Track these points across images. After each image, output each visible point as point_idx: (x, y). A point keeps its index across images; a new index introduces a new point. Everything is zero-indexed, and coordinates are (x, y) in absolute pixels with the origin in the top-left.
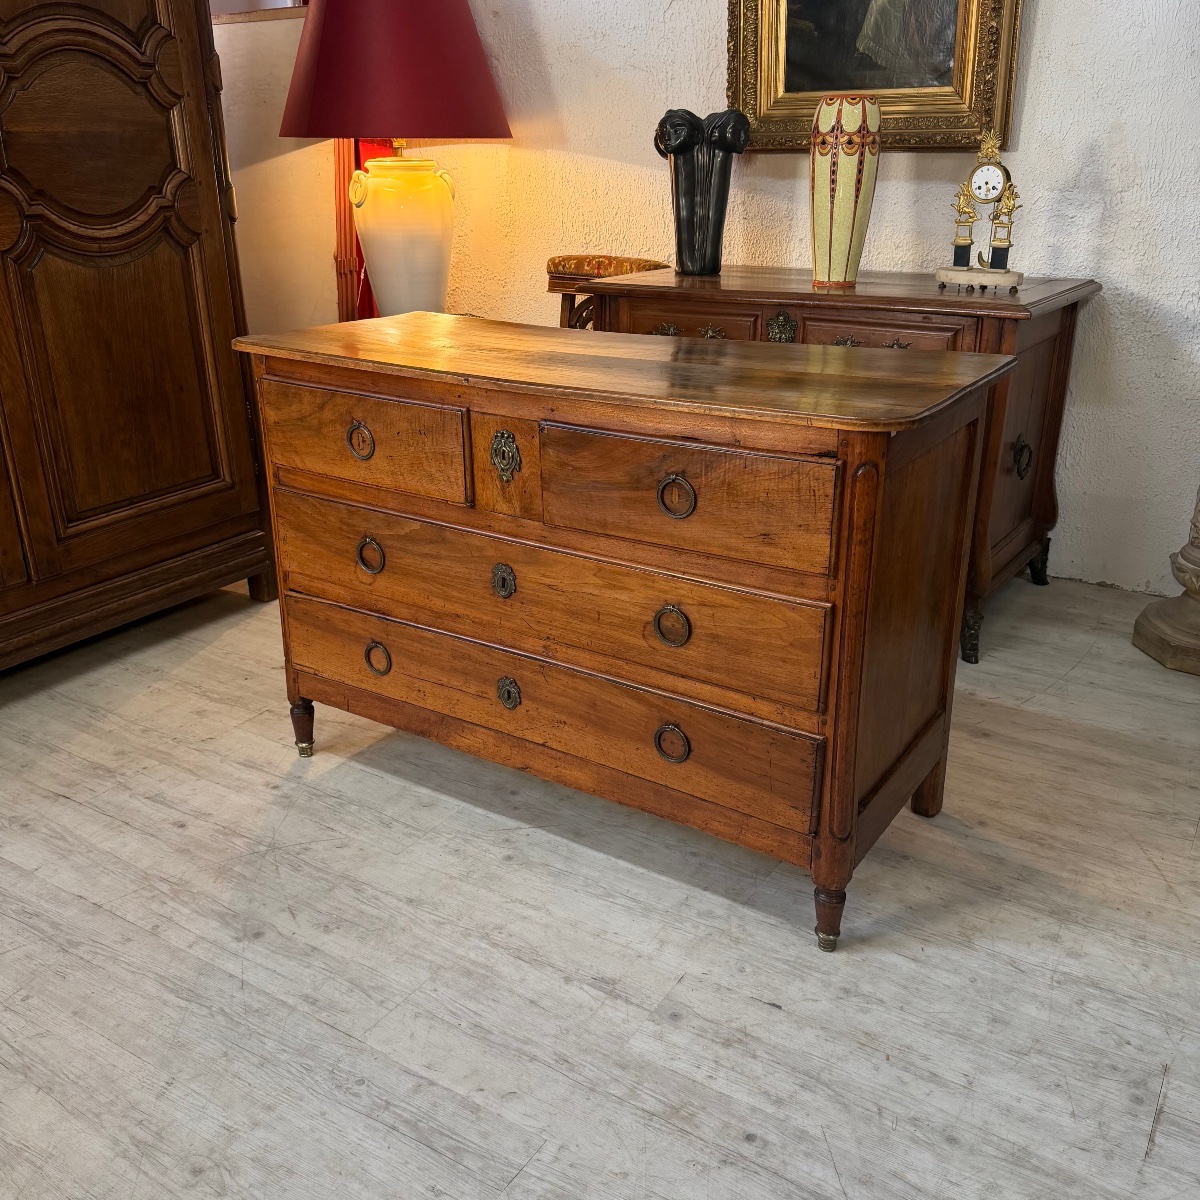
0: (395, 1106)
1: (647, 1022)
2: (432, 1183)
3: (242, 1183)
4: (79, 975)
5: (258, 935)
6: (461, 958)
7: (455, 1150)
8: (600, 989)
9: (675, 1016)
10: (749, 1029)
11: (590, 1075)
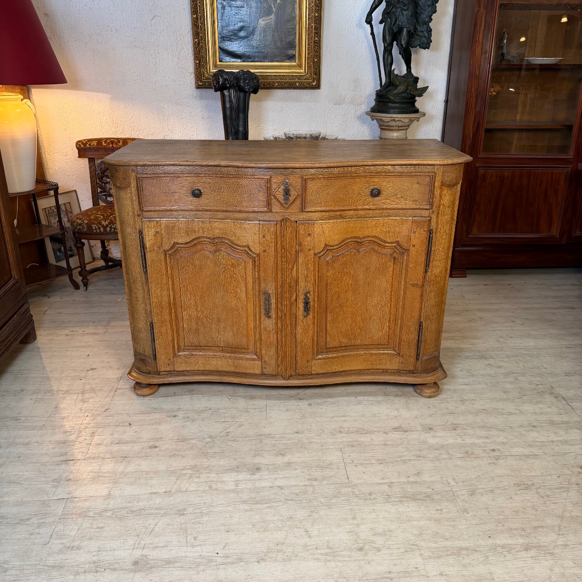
0: (392, 495)
1: (426, 435)
2: (435, 508)
3: (380, 543)
4: (205, 519)
5: (258, 469)
6: (343, 442)
7: (428, 496)
8: (400, 431)
9: (430, 429)
10: (454, 423)
11: (432, 456)
